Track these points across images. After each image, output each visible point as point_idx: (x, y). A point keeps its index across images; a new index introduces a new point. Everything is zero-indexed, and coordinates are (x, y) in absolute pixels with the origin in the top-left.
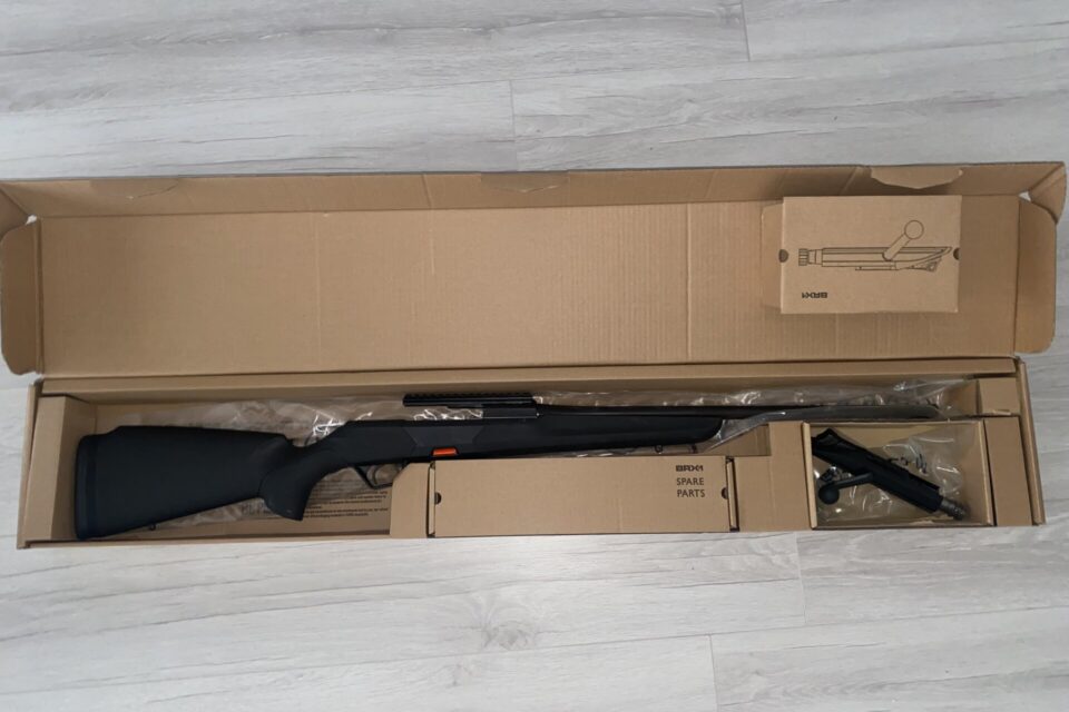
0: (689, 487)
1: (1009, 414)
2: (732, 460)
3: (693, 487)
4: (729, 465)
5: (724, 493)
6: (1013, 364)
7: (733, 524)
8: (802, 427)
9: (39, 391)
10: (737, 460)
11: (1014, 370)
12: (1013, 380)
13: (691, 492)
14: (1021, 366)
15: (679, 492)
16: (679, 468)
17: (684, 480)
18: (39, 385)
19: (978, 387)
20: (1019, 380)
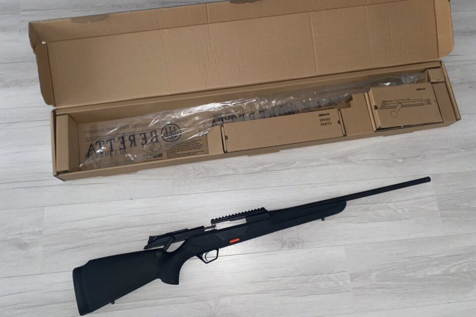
0: (325, 122)
1: (440, 81)
2: (340, 110)
3: (327, 122)
4: (339, 112)
5: (339, 122)
6: (439, 63)
7: (344, 133)
8: (364, 95)
9: (55, 114)
10: (342, 110)
11: (440, 65)
12: (440, 69)
13: (326, 124)
14: (442, 64)
15: (321, 124)
16: (320, 115)
17: (323, 119)
18: (54, 112)
19: (428, 73)
20: (442, 69)
